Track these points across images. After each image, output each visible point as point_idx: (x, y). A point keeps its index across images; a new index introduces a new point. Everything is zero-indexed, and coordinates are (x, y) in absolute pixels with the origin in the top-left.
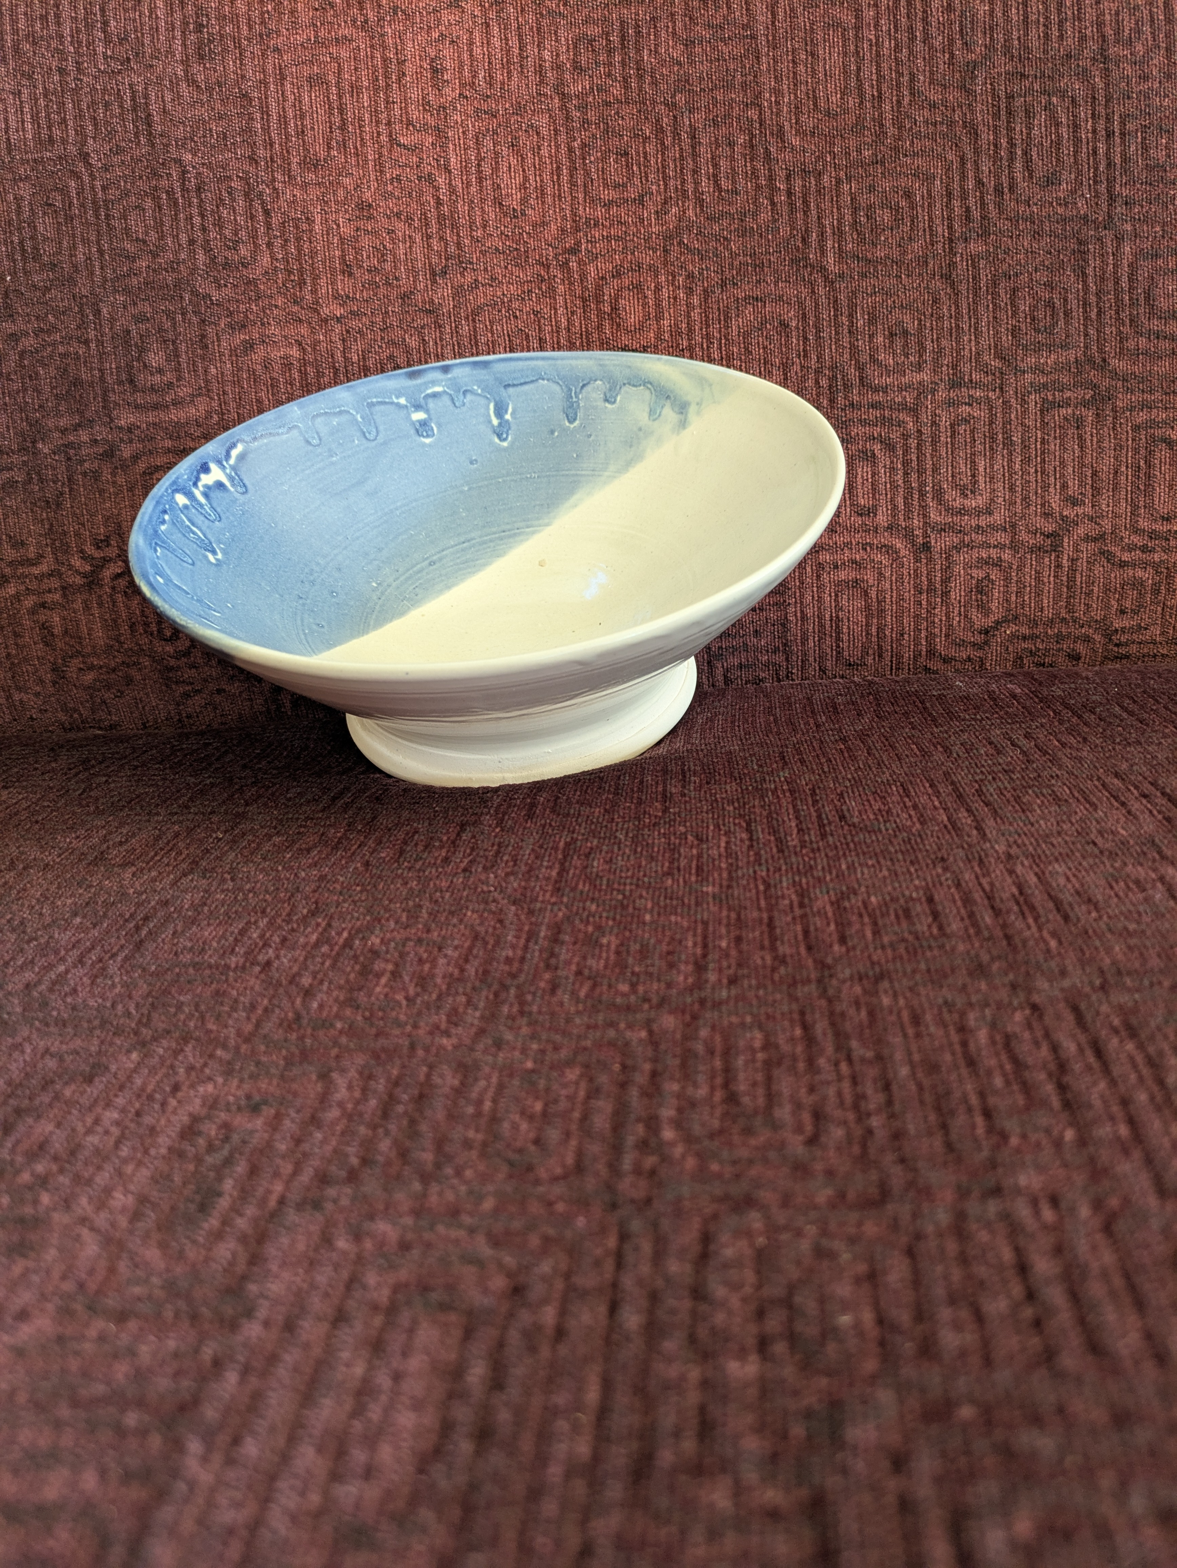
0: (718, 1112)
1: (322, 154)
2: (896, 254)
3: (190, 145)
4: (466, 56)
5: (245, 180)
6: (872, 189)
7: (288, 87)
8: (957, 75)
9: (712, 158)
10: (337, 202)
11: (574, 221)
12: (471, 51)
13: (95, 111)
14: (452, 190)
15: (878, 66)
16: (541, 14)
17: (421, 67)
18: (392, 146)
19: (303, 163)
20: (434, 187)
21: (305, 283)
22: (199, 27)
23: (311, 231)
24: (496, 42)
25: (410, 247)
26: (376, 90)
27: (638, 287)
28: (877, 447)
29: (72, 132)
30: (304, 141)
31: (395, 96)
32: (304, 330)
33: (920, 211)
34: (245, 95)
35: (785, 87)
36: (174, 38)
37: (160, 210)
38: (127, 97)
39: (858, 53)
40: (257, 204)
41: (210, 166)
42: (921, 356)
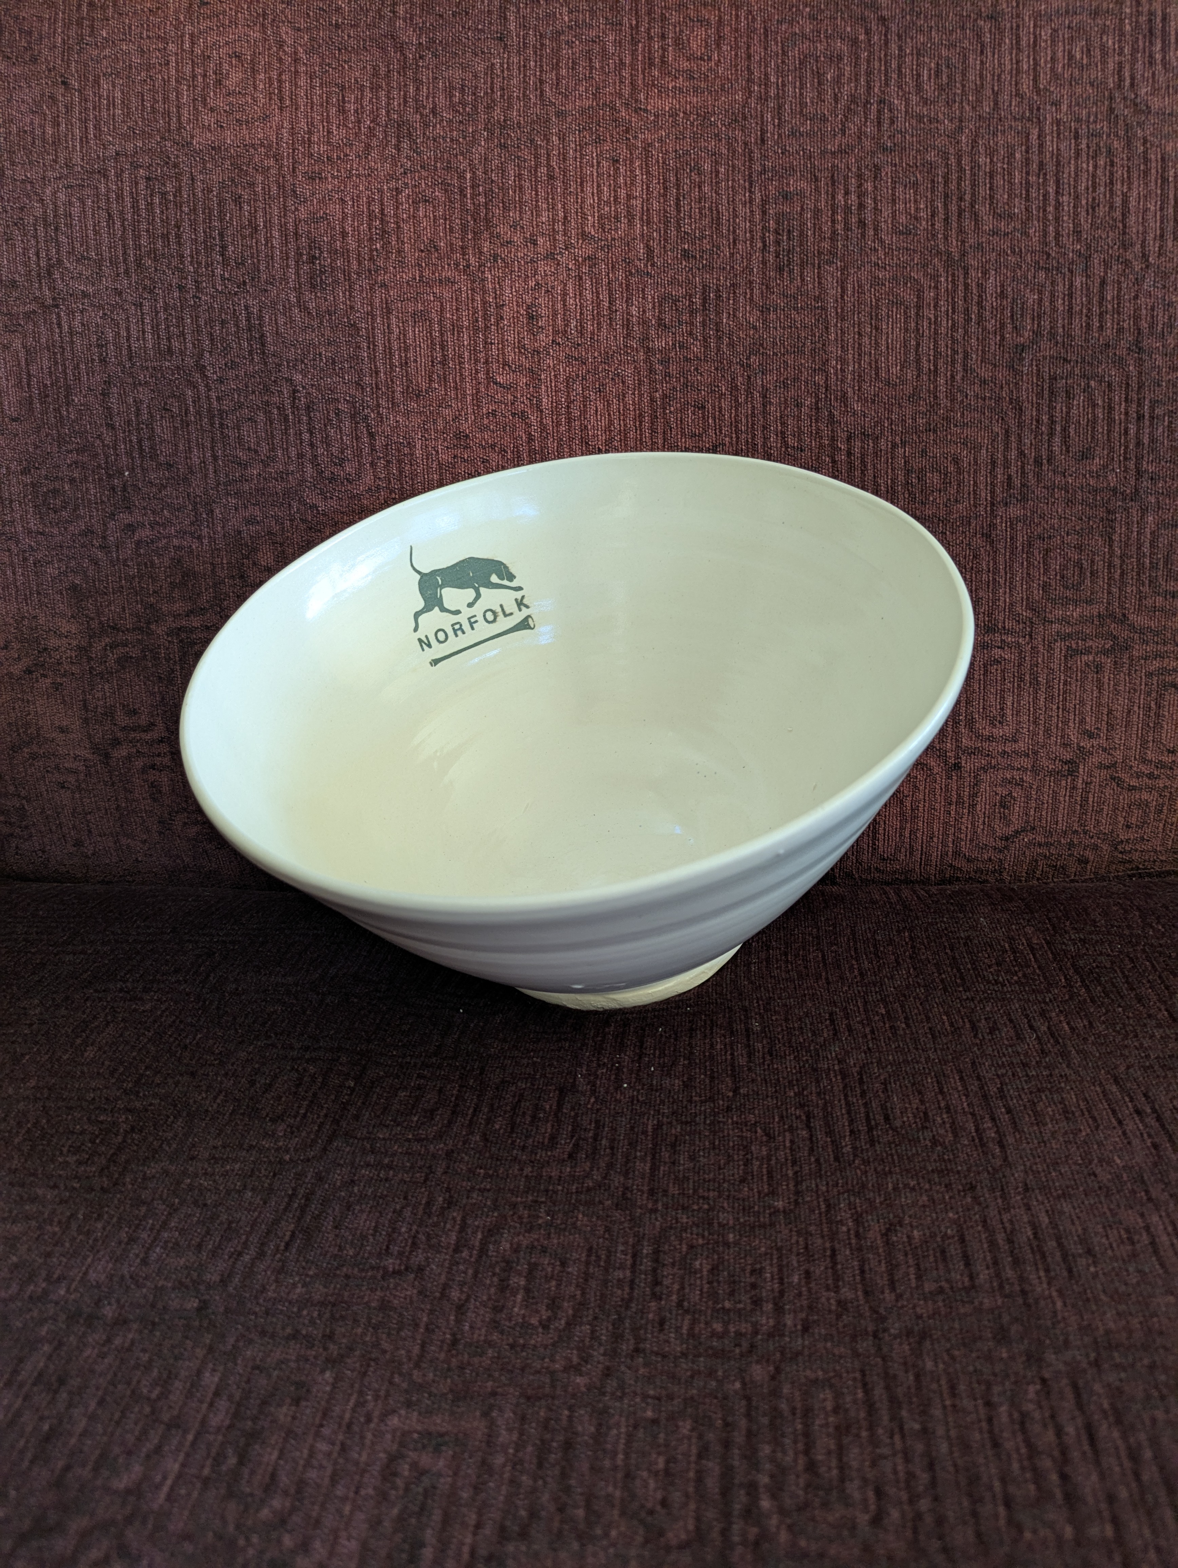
0: (802, 1482)
1: (424, 386)
4: (559, 306)
7: (394, 320)
12: (564, 301)
13: (211, 328)
16: (631, 274)
18: (489, 383)
19: (406, 392)
22: (312, 259)
26: (476, 330)
29: (189, 345)
31: (493, 337)
35: (850, 356)
36: (288, 266)
37: (271, 424)
38: (243, 317)
39: (918, 330)
41: (319, 390)
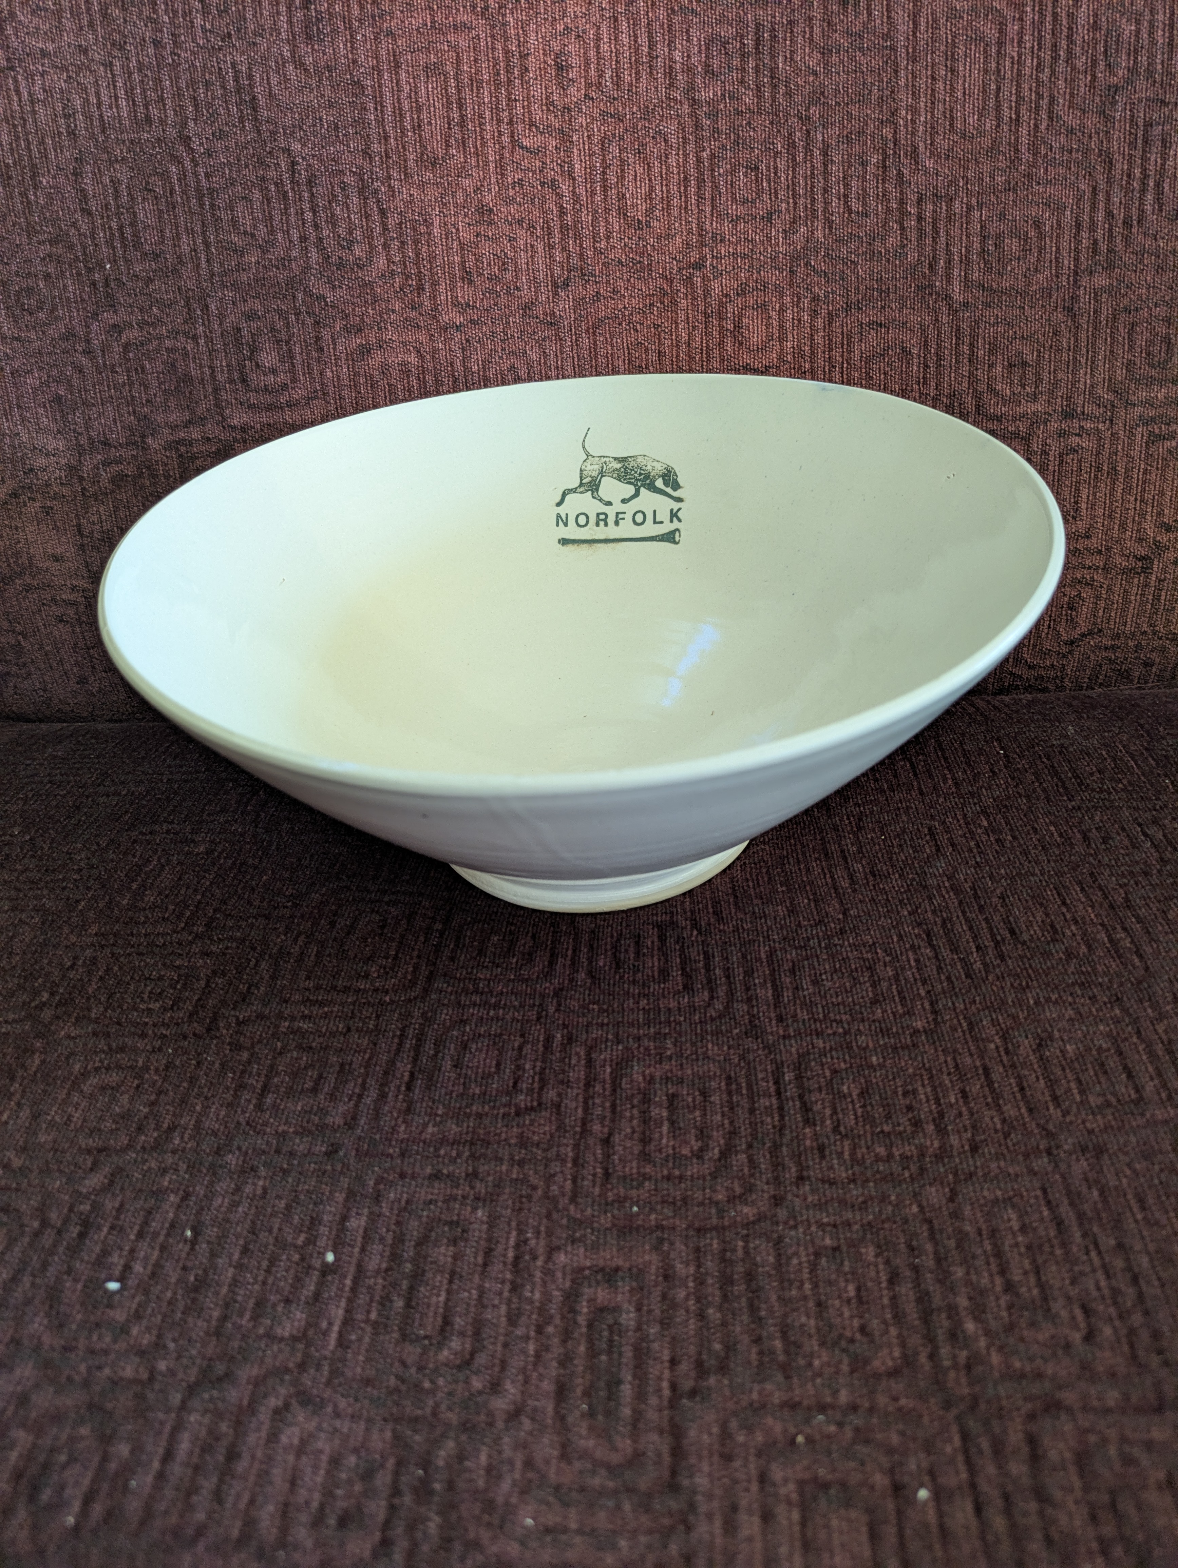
3: (299, 134)
8: (1098, 99)
10: (456, 205)
15: (1018, 85)
17: (545, 62)
20: (557, 194)
21: (423, 289)
23: (429, 234)
25: (532, 257)
27: (762, 307)
30: (420, 136)
32: (423, 337)
34: (357, 83)
40: (371, 202)
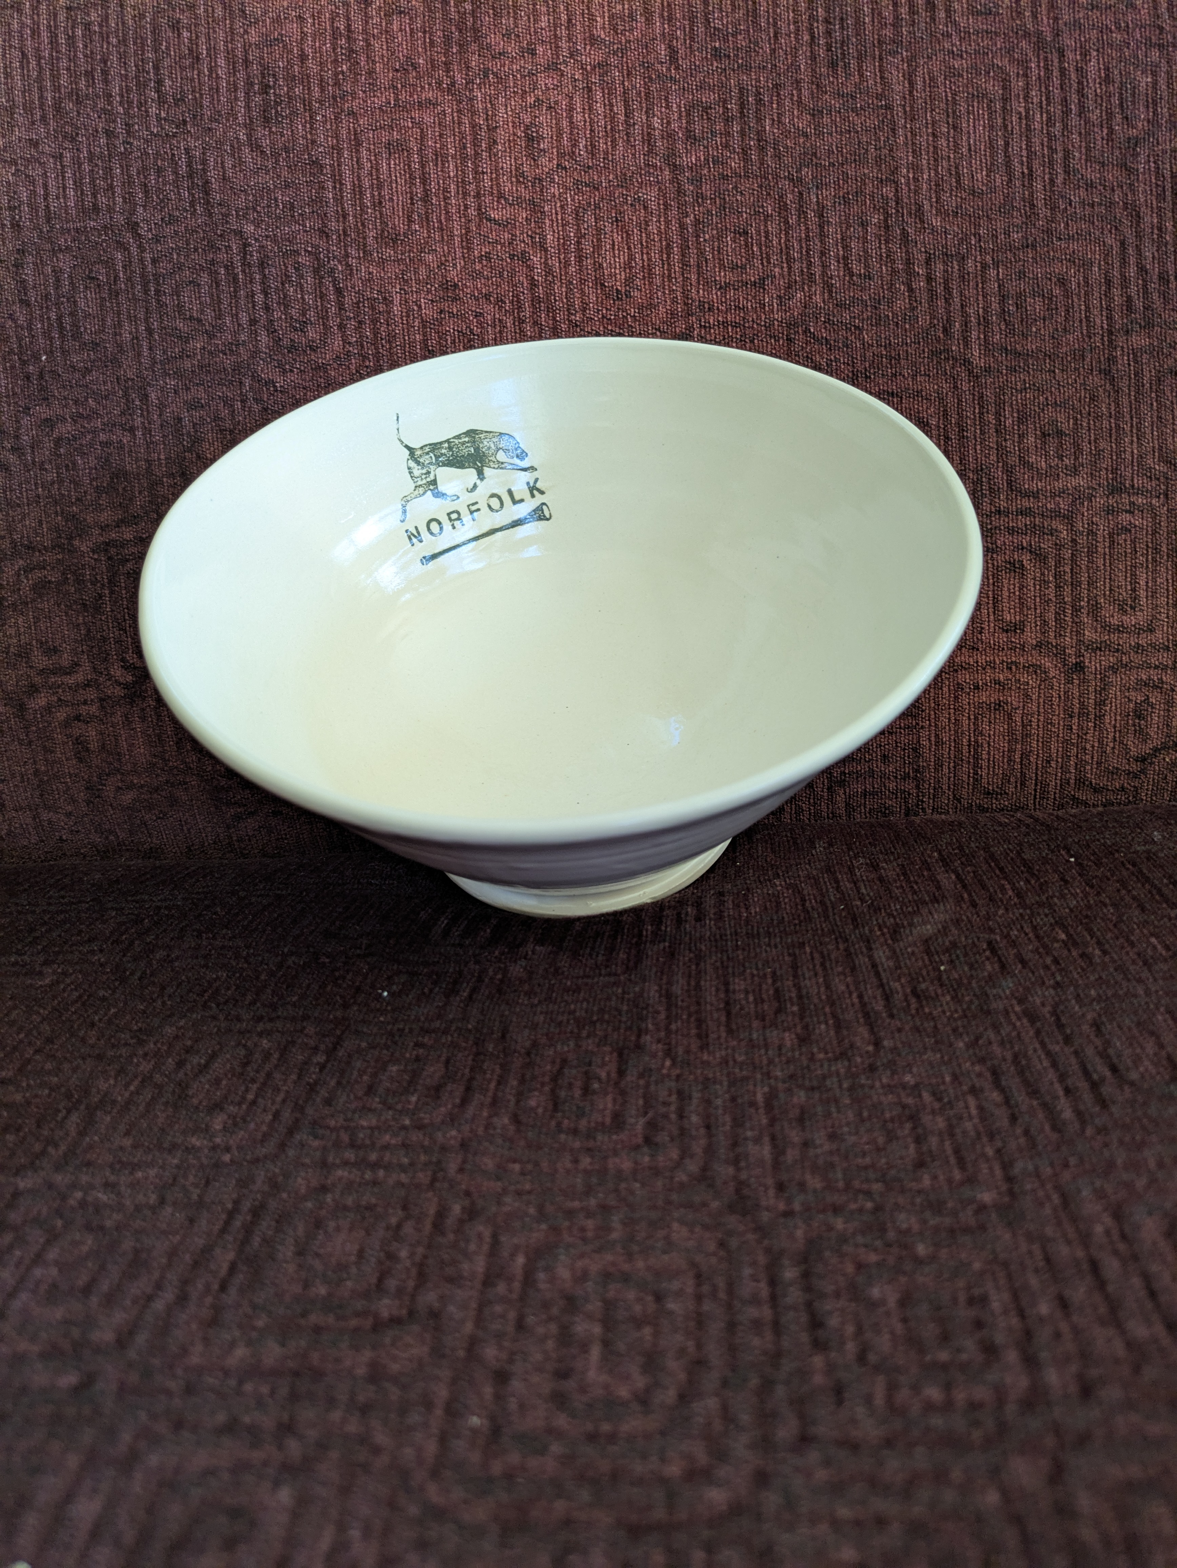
2: (1049, 347)
5: (315, 255)
6: (1021, 275)
9: (842, 239)
11: (686, 304)
14: (548, 270)
24: (599, 108)
28: (1026, 558)
33: (1076, 300)
42: (1076, 459)
